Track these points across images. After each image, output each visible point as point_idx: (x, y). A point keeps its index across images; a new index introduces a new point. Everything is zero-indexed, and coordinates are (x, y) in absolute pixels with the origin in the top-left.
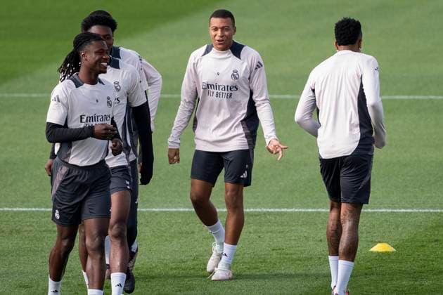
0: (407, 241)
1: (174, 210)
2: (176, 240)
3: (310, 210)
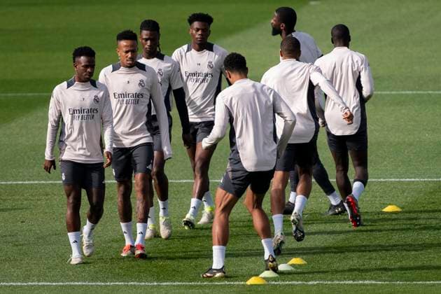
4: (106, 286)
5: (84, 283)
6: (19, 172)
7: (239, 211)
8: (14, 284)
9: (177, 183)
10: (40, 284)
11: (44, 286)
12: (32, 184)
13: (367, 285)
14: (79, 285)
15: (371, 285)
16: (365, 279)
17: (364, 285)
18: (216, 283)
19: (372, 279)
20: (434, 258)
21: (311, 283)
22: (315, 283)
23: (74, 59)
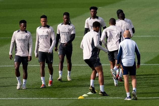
4: (33, 99)
6: (5, 63)
8: (3, 99)
9: (56, 66)
10: (12, 99)
11: (13, 99)
12: (9, 67)
13: (117, 99)
14: (24, 99)
15: (118, 99)
16: (117, 97)
17: (116, 99)
18: (68, 98)
19: (119, 97)
20: (139, 90)
21: (99, 98)
22: (100, 98)
23: (20, 24)
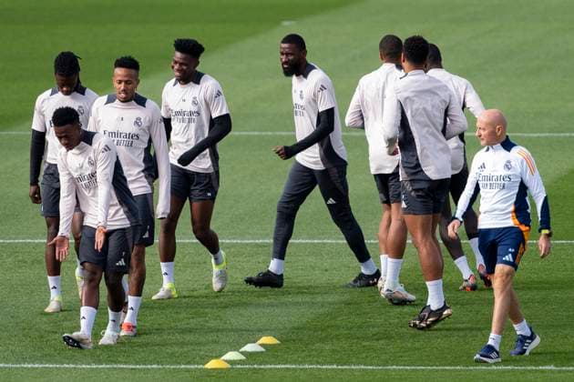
0: (408, 271)
1: (187, 241)
2: (189, 270)
3: (316, 241)
5: (6, 366)
7: (195, 279)
